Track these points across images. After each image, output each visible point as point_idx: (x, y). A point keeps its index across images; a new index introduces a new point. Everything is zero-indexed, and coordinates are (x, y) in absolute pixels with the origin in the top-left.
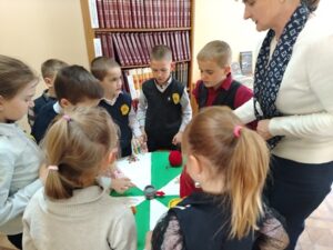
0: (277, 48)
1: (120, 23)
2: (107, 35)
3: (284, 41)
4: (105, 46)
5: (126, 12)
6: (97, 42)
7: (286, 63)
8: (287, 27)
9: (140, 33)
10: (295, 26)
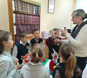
0: (78, 29)
1: (21, 22)
2: (18, 25)
3: (79, 28)
4: (17, 28)
5: (23, 19)
6: (15, 27)
7: (79, 32)
8: (80, 25)
9: (27, 25)
10: (82, 25)
